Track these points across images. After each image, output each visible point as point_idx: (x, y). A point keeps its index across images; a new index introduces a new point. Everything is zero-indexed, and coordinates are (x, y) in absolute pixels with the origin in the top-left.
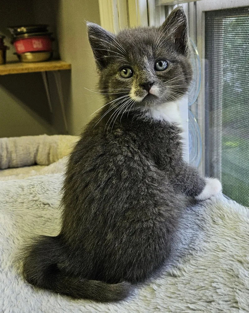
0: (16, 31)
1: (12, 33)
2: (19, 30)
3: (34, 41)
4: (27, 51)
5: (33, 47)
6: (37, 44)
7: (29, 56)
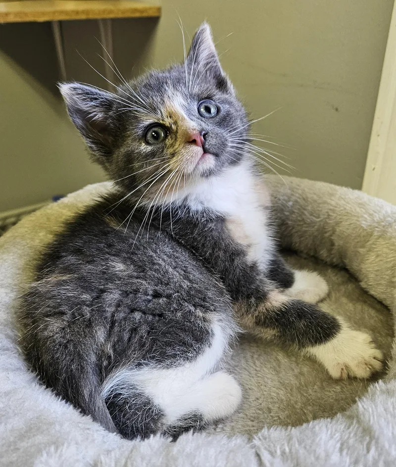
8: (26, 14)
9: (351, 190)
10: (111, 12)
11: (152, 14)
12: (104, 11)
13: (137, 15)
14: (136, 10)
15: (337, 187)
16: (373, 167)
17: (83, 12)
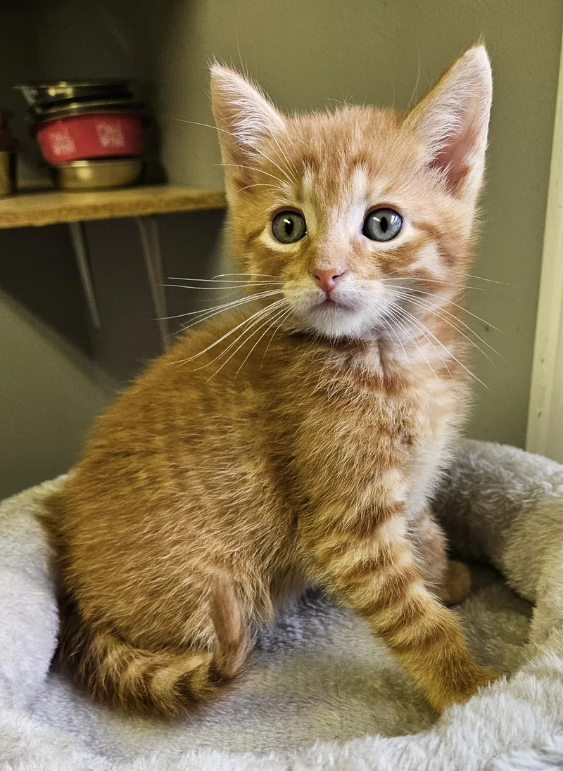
0: (42, 94)
1: (31, 100)
2: (52, 92)
3: (100, 126)
4: (82, 155)
5: (99, 144)
6: (110, 136)
7: (84, 170)
8: (16, 215)
9: (498, 446)
10: (148, 204)
11: (212, 204)
12: (138, 204)
13: (191, 207)
14: (188, 200)
15: (478, 443)
16: (538, 413)
17: (105, 207)
